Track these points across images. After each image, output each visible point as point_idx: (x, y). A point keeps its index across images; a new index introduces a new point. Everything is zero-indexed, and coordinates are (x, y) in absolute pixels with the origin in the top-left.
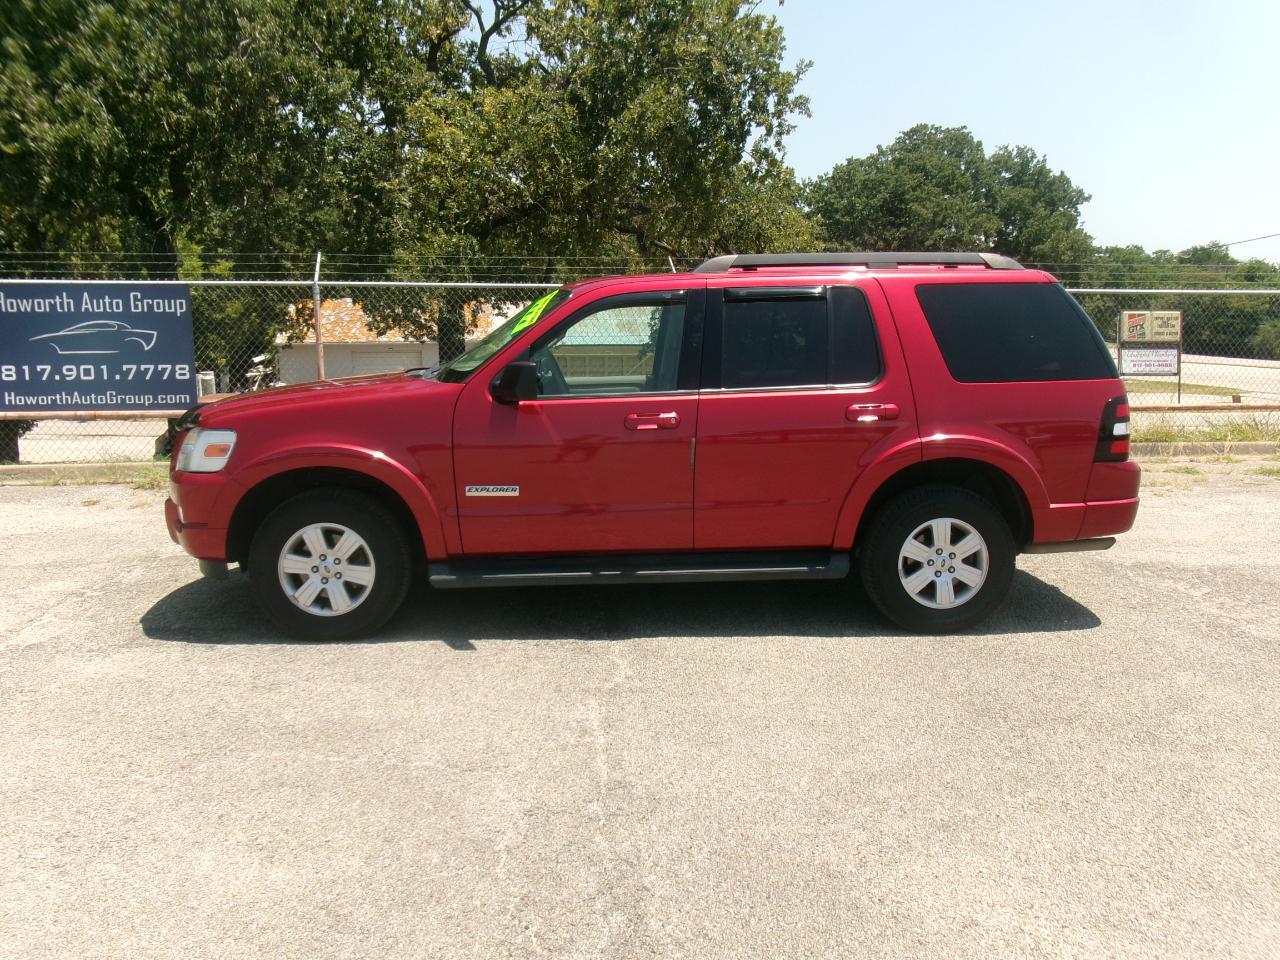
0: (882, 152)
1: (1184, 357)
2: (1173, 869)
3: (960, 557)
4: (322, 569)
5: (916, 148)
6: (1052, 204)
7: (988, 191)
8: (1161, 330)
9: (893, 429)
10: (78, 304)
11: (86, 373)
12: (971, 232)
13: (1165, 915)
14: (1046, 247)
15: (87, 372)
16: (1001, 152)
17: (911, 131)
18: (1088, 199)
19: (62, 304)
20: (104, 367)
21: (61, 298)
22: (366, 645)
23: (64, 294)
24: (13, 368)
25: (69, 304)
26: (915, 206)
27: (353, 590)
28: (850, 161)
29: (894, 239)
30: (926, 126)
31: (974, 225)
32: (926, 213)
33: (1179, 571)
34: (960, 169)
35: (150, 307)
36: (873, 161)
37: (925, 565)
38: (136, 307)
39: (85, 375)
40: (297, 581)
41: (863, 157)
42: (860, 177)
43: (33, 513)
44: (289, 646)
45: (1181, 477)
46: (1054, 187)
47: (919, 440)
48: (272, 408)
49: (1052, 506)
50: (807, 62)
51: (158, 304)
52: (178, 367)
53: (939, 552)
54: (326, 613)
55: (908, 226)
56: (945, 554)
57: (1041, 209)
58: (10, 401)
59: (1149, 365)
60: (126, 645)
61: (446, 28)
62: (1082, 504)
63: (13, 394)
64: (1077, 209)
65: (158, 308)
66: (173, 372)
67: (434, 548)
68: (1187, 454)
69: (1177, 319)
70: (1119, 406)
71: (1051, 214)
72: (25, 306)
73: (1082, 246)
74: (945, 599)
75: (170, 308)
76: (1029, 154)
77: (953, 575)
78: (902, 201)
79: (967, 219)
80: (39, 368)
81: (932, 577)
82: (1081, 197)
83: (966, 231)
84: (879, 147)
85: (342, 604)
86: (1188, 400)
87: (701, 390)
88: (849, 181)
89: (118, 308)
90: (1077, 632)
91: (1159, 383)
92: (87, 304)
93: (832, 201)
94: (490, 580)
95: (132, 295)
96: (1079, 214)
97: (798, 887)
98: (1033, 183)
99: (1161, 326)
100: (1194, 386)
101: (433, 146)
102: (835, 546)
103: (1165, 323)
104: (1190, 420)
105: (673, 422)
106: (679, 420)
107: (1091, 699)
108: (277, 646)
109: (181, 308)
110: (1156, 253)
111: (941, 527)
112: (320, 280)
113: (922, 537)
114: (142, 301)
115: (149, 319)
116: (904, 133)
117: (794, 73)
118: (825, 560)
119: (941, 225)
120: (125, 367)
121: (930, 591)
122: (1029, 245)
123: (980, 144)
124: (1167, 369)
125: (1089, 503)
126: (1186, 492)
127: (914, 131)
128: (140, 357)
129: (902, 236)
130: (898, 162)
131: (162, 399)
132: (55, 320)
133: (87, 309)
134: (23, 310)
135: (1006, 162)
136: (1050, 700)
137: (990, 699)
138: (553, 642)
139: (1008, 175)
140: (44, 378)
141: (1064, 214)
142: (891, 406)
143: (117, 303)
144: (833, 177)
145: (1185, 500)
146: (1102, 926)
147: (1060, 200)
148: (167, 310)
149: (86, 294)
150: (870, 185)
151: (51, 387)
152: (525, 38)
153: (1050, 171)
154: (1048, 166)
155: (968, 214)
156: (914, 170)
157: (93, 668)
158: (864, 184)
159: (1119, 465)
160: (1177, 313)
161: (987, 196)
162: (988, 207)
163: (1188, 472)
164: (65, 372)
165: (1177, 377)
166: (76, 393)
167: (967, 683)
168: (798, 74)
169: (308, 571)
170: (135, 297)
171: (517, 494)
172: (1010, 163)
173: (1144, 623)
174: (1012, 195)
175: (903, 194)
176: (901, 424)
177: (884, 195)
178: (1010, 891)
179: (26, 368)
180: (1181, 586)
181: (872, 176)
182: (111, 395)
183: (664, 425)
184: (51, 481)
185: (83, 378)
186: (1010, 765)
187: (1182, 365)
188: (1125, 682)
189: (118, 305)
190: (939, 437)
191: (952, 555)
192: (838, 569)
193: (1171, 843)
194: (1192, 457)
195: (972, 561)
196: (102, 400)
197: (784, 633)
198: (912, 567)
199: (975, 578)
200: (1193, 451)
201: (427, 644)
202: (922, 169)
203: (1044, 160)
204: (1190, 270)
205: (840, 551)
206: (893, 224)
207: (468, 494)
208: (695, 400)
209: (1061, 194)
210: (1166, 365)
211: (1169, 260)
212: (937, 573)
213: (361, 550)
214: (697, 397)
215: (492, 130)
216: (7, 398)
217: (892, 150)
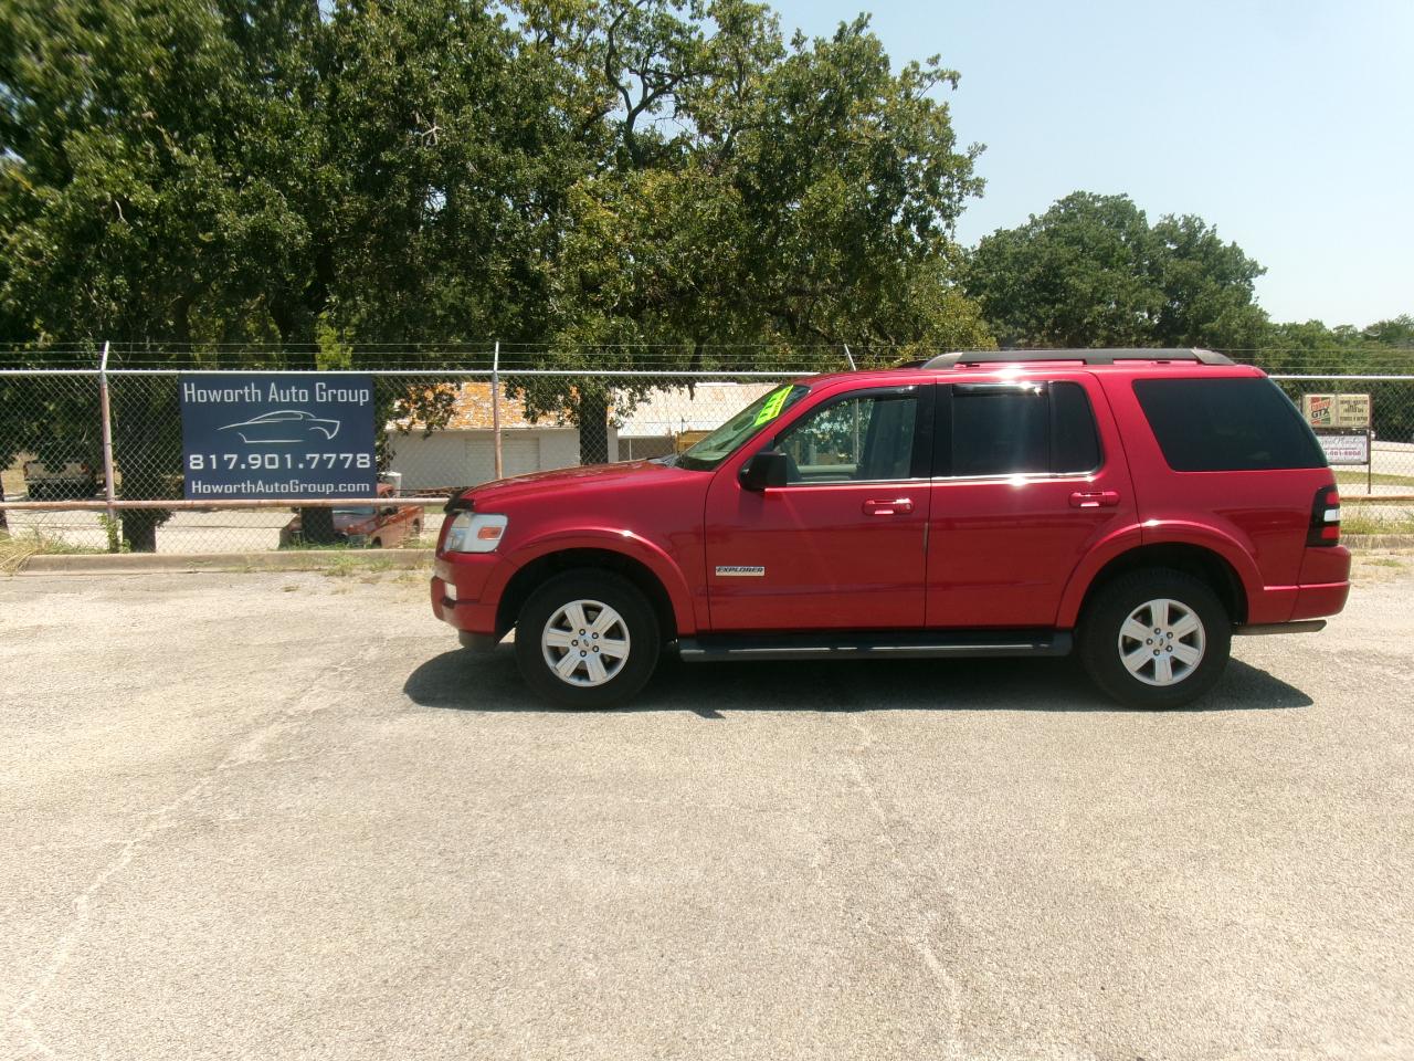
0: (1035, 223)
1: (1374, 444)
2: (1402, 890)
3: (1177, 636)
4: (581, 643)
5: (1071, 217)
6: (1223, 277)
7: (1152, 264)
8: (1346, 415)
9: (1114, 514)
10: (265, 394)
11: (270, 461)
12: (1133, 309)
13: (1398, 921)
14: (1215, 325)
15: (272, 461)
16: (1167, 222)
17: (1067, 199)
18: (1263, 271)
19: (250, 394)
20: (288, 456)
21: (250, 388)
22: (621, 714)
23: (253, 385)
24: (201, 457)
25: (256, 393)
26: (1073, 281)
27: (610, 663)
28: (998, 232)
29: (1048, 317)
30: (1083, 194)
31: (1137, 301)
32: (1086, 287)
33: (1387, 658)
34: (1119, 240)
35: (334, 396)
36: (1025, 231)
37: (1144, 643)
38: (321, 397)
39: (270, 464)
40: (558, 654)
41: (1013, 228)
42: (1010, 249)
43: (242, 598)
44: (551, 714)
45: (1381, 569)
46: (1224, 259)
47: (1138, 525)
48: (540, 494)
49: (1266, 588)
50: (980, 145)
51: (342, 393)
52: (359, 456)
53: (1157, 631)
54: (584, 683)
55: (1064, 302)
56: (1163, 633)
57: (1211, 283)
58: (197, 489)
59: (1336, 454)
60: (404, 711)
61: (595, 109)
62: (1295, 587)
63: (200, 483)
64: (1250, 282)
65: (342, 398)
66: (354, 460)
67: (684, 624)
68: (1387, 547)
69: (1365, 402)
70: (1330, 494)
71: (1222, 288)
72: (215, 396)
73: (1256, 325)
74: (1164, 677)
75: (353, 398)
76: (1197, 224)
77: (1171, 654)
78: (1056, 276)
79: (1129, 294)
80: (226, 457)
81: (1152, 656)
82: (1255, 270)
83: (1128, 309)
84: (1032, 216)
85: (598, 676)
86: (1378, 491)
87: (933, 479)
88: (999, 254)
89: (304, 398)
90: (1291, 710)
91: (1347, 472)
92: (274, 394)
93: (980, 275)
94: (736, 654)
95: (317, 385)
96: (1253, 288)
97: (1078, 896)
98: (1202, 255)
99: (1347, 410)
100: (1385, 476)
101: (592, 231)
102: (1058, 625)
103: (1352, 407)
104: (1389, 512)
105: (908, 507)
106: (913, 507)
107: (1313, 765)
108: (540, 714)
109: (364, 398)
110: (1338, 328)
111: (1159, 607)
112: (499, 369)
113: (1140, 617)
114: (326, 391)
115: (333, 408)
116: (1059, 202)
117: (967, 156)
118: (1049, 639)
119: (1100, 302)
120: (308, 456)
121: (1149, 669)
122: (1198, 322)
123: (1143, 213)
124: (1356, 457)
125: (1302, 586)
126: (1387, 584)
127: (1070, 199)
128: (322, 446)
129: (1057, 314)
130: (1052, 234)
131: (343, 488)
132: (243, 409)
133: (274, 399)
134: (212, 400)
135: (1171, 233)
136: (1274, 765)
137: (1217, 763)
138: (794, 713)
139: (1173, 247)
140: (231, 467)
141: (1237, 288)
142: (1112, 493)
143: (303, 393)
144: (980, 251)
145: (1388, 592)
146: (1344, 927)
147: (1231, 273)
148: (351, 400)
149: (273, 385)
150: (1021, 259)
151: (237, 476)
152: (672, 115)
153: (1220, 242)
154: (1218, 237)
155: (1130, 289)
156: (1071, 242)
157: (386, 729)
158: (1015, 257)
159: (1328, 550)
160: (1366, 396)
161: (1151, 269)
162: (1152, 281)
163: (1388, 564)
164: (251, 462)
165: (1367, 467)
166: (260, 482)
167: (1193, 750)
168: (970, 157)
169: (569, 645)
170: (321, 387)
171: (762, 574)
172: (1175, 233)
173: (1356, 703)
174: (1179, 268)
175: (1059, 267)
176: (1120, 511)
177: (1037, 269)
178: (1261, 902)
179: (213, 457)
180: (1388, 671)
181: (1024, 249)
182: (294, 484)
183: (899, 510)
184: (243, 569)
185: (267, 466)
186: (1244, 815)
187: (1373, 454)
188: (1343, 751)
189: (303, 396)
190: (1152, 523)
191: (1169, 635)
192: (1061, 646)
193: (1399, 872)
194: (1392, 550)
195: (1189, 640)
196: (285, 488)
197: (1009, 708)
198: (1132, 645)
199: (1192, 657)
200: (1393, 543)
201: (677, 713)
202: (1080, 241)
203: (1214, 230)
204: (1376, 348)
205: (1062, 630)
206: (1046, 301)
207: (718, 574)
208: (927, 488)
209: (1233, 267)
210: (1355, 454)
211: (1353, 336)
212: (1156, 652)
213: (617, 625)
214: (928, 485)
215: (652, 214)
216: (194, 487)
217: (1046, 220)
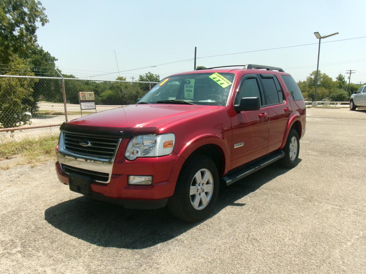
3: (294, 146)
18: (57, 60)
37: (291, 150)
40: (193, 197)
46: (46, 56)
47: (293, 116)
64: (54, 62)
69: (93, 94)
74: (293, 158)
81: (292, 153)
82: (54, 59)
94: (238, 178)
102: (281, 148)
103: (90, 95)
105: (266, 115)
111: (293, 139)
142: (289, 108)
147: (49, 59)
153: (44, 51)
165: (95, 110)
169: (197, 192)
187: (97, 107)
203: (42, 48)
210: (92, 107)
